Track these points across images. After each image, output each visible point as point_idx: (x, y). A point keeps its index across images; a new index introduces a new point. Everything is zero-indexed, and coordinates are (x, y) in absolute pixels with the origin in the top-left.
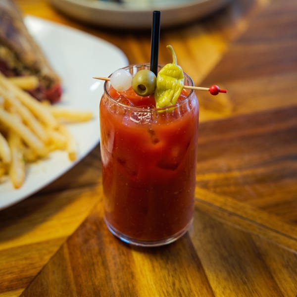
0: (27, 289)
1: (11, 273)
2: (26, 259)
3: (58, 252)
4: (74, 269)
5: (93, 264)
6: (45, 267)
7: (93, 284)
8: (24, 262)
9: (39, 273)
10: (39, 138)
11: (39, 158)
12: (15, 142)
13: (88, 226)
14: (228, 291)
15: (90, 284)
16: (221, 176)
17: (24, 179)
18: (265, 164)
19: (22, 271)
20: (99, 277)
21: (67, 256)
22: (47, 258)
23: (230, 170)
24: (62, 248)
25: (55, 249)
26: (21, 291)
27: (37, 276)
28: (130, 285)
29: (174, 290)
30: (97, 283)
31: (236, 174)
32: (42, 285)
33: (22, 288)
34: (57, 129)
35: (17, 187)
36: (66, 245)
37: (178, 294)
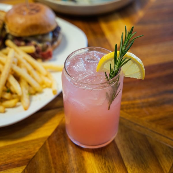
0: (27, 165)
1: (19, 157)
2: (26, 149)
3: (43, 146)
4: (52, 155)
5: (62, 152)
6: (37, 153)
7: (63, 163)
8: (25, 151)
9: (34, 157)
10: (37, 81)
11: (36, 92)
12: (24, 83)
13: (59, 131)
14: (134, 167)
15: (61, 163)
16: (130, 102)
17: (29, 105)
18: (154, 95)
19: (25, 156)
20: (65, 159)
21: (48, 148)
22: (38, 148)
23: (135, 99)
24: (45, 143)
25: (42, 144)
26: (24, 167)
27: (32, 159)
28: (82, 164)
29: (105, 167)
30: (64, 163)
31: (138, 101)
32: (35, 163)
33: (25, 165)
34: (47, 76)
35: (26, 109)
36: (47, 142)
37: (107, 169)
